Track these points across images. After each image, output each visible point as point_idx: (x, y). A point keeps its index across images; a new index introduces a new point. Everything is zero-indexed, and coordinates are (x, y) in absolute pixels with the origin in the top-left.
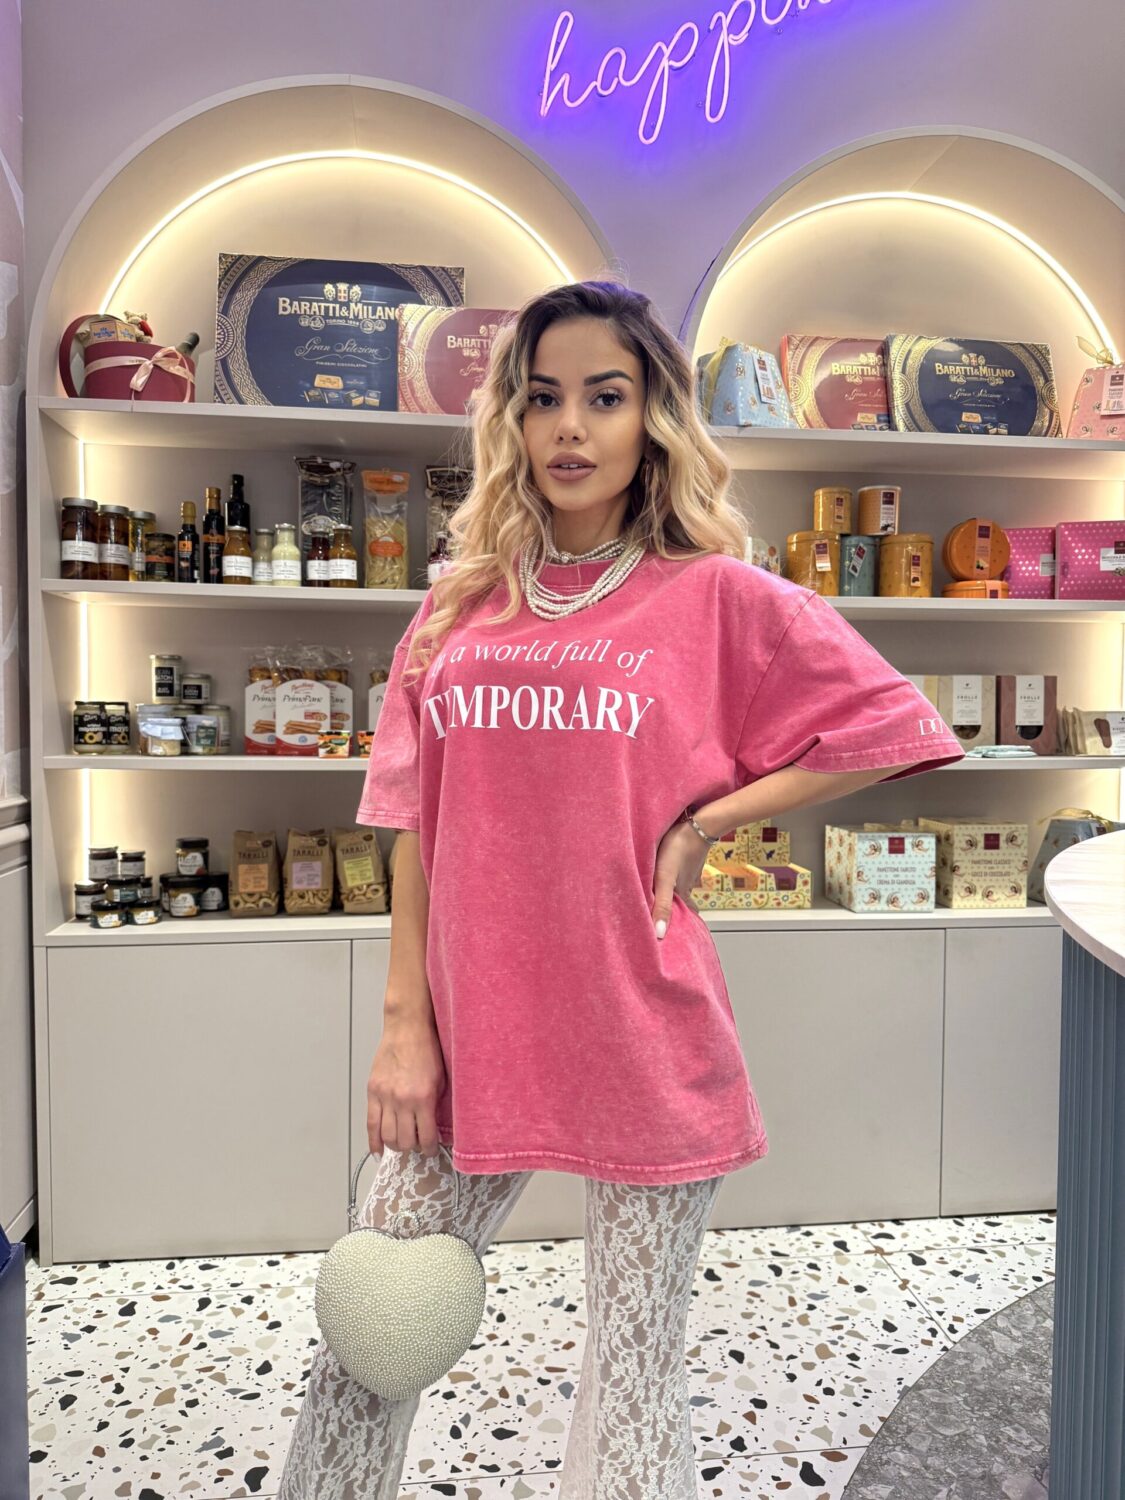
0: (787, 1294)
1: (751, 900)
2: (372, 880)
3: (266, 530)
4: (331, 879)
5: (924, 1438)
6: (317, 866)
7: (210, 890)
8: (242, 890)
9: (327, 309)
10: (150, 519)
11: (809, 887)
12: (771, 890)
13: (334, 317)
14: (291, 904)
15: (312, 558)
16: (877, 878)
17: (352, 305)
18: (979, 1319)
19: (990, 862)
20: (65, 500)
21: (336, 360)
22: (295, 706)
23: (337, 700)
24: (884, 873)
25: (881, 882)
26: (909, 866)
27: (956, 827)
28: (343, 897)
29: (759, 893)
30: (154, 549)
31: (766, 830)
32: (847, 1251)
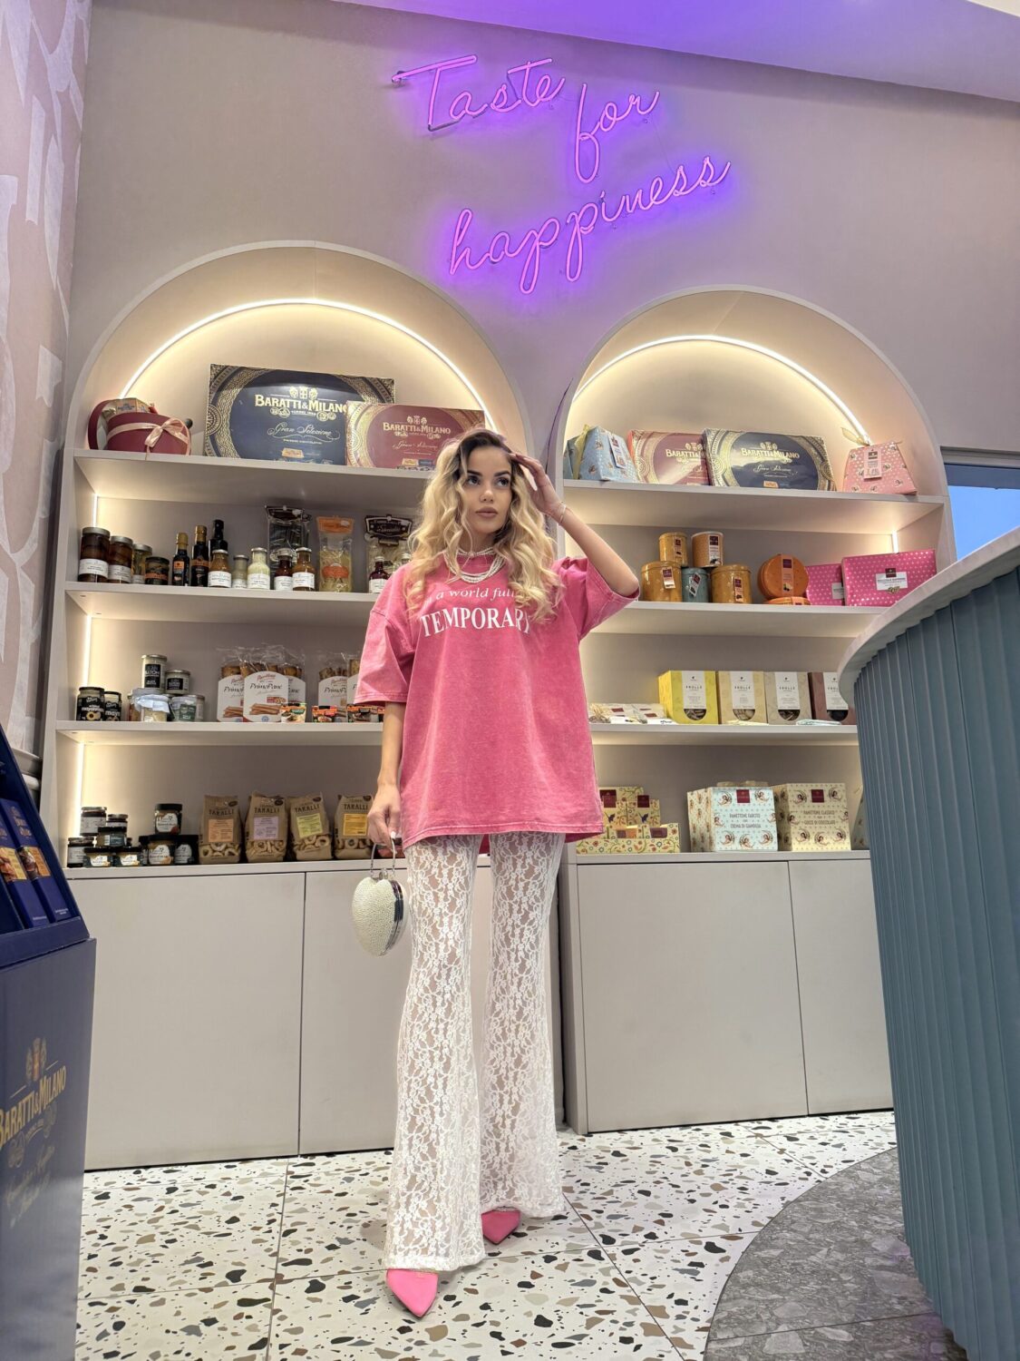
0: (683, 1160)
1: (632, 846)
2: (321, 832)
3: (242, 556)
4: (285, 833)
5: (805, 1226)
6: (275, 820)
7: (182, 846)
8: (211, 840)
9: (291, 404)
10: (147, 551)
11: (677, 835)
12: (648, 837)
13: (297, 409)
14: (250, 853)
15: (279, 575)
16: (730, 823)
17: (311, 402)
18: (846, 1166)
19: (818, 812)
20: (84, 530)
21: (300, 439)
22: (260, 693)
23: (293, 691)
24: (735, 819)
25: (733, 826)
26: (755, 812)
27: (788, 785)
28: (295, 848)
29: (638, 840)
30: (153, 569)
31: (640, 798)
32: (733, 1137)
